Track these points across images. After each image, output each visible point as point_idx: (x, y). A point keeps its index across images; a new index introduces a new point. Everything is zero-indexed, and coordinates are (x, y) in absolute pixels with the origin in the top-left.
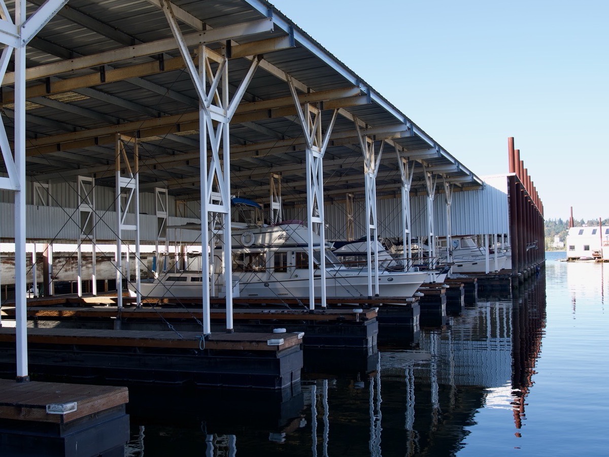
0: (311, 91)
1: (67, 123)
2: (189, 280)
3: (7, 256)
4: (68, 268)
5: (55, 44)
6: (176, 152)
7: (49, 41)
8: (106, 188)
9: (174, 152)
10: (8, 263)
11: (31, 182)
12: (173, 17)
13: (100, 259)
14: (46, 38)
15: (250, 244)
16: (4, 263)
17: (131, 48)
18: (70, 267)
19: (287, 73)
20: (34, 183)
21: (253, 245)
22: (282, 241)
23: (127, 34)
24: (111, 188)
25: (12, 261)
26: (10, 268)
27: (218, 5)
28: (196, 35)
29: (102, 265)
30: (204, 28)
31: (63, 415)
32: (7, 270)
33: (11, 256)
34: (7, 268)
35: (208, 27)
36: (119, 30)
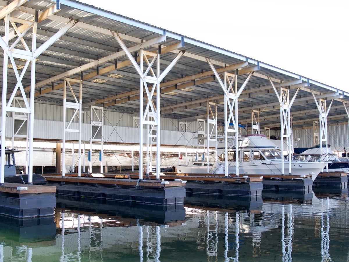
0: (227, 65)
1: (127, 88)
2: (203, 165)
3: (121, 152)
4: (154, 159)
5: (89, 54)
6: (192, 99)
7: (86, 53)
8: (174, 120)
9: (191, 100)
10: (121, 155)
11: (132, 116)
12: (121, 39)
13: (173, 155)
14: (84, 52)
15: (232, 147)
16: (119, 155)
17: (117, 53)
18: (155, 159)
19: (206, 57)
20: (133, 117)
21: (234, 147)
22: (247, 145)
23: (115, 47)
24: (177, 119)
25: (124, 155)
26: (123, 158)
27: (141, 32)
28: (139, 45)
29: (174, 158)
30: (142, 42)
31: (20, 191)
32: (121, 159)
33: (123, 152)
34: (121, 158)
35: (144, 41)
36: (109, 46)
